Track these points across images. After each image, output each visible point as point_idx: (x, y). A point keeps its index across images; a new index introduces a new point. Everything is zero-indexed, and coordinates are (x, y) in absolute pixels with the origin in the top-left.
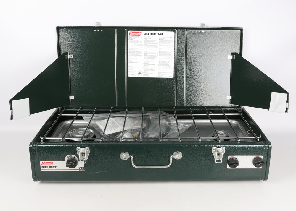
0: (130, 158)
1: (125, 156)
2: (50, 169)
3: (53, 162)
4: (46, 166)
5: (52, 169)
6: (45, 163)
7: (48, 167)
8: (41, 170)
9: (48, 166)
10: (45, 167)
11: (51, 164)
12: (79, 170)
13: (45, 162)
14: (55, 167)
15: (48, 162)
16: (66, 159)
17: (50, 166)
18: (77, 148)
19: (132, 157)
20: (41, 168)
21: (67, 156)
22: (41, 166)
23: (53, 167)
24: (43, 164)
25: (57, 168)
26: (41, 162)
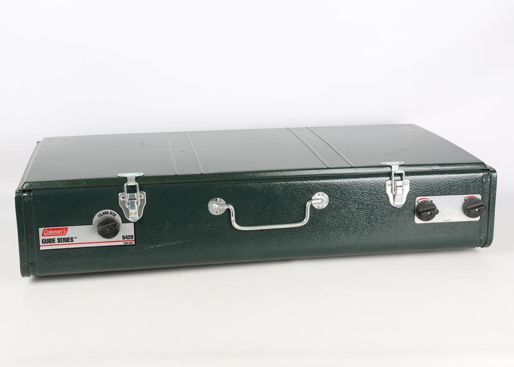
0: (228, 210)
1: (217, 207)
2: (60, 243)
3: (67, 229)
4: (52, 237)
5: (65, 243)
6: (51, 232)
7: (56, 241)
8: (42, 248)
9: (56, 237)
10: (50, 241)
11: (63, 234)
12: (122, 243)
13: (49, 230)
14: (72, 238)
15: (57, 229)
16: (96, 218)
17: (60, 237)
18: (120, 194)
19: (231, 207)
20: (41, 244)
21: (98, 214)
22: (41, 238)
23: (67, 240)
24: (45, 234)
25: (75, 241)
26: (41, 230)
